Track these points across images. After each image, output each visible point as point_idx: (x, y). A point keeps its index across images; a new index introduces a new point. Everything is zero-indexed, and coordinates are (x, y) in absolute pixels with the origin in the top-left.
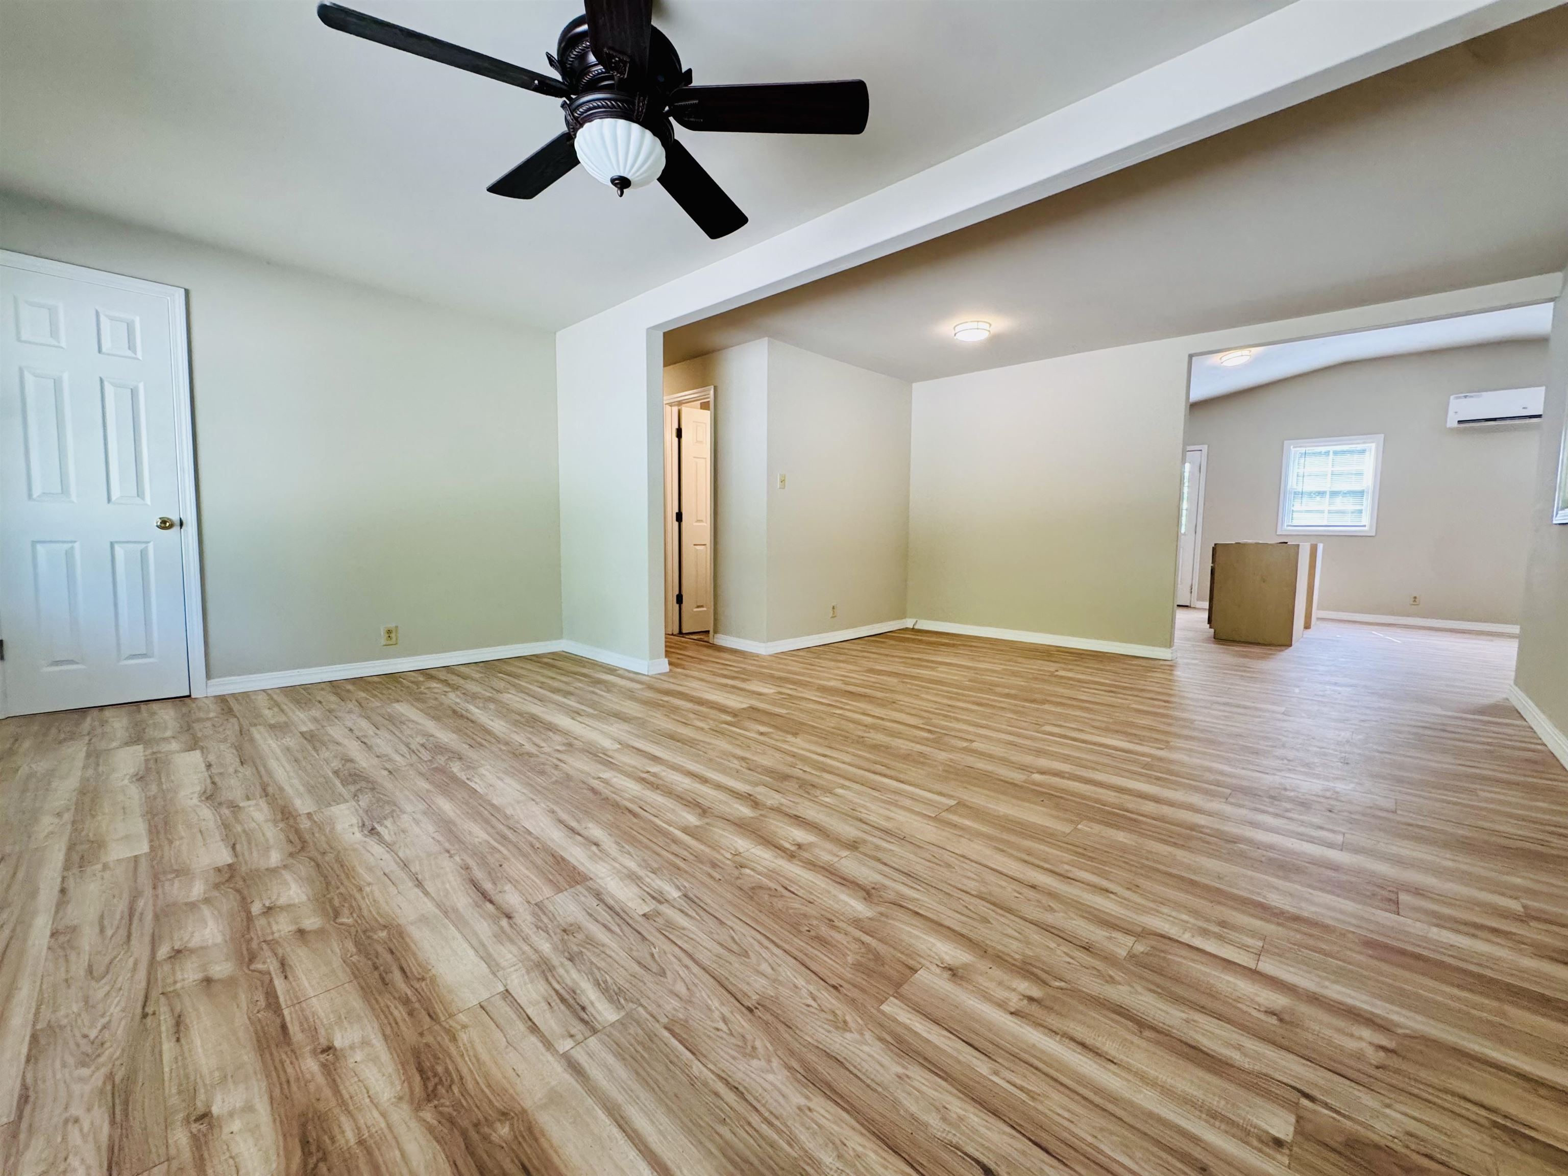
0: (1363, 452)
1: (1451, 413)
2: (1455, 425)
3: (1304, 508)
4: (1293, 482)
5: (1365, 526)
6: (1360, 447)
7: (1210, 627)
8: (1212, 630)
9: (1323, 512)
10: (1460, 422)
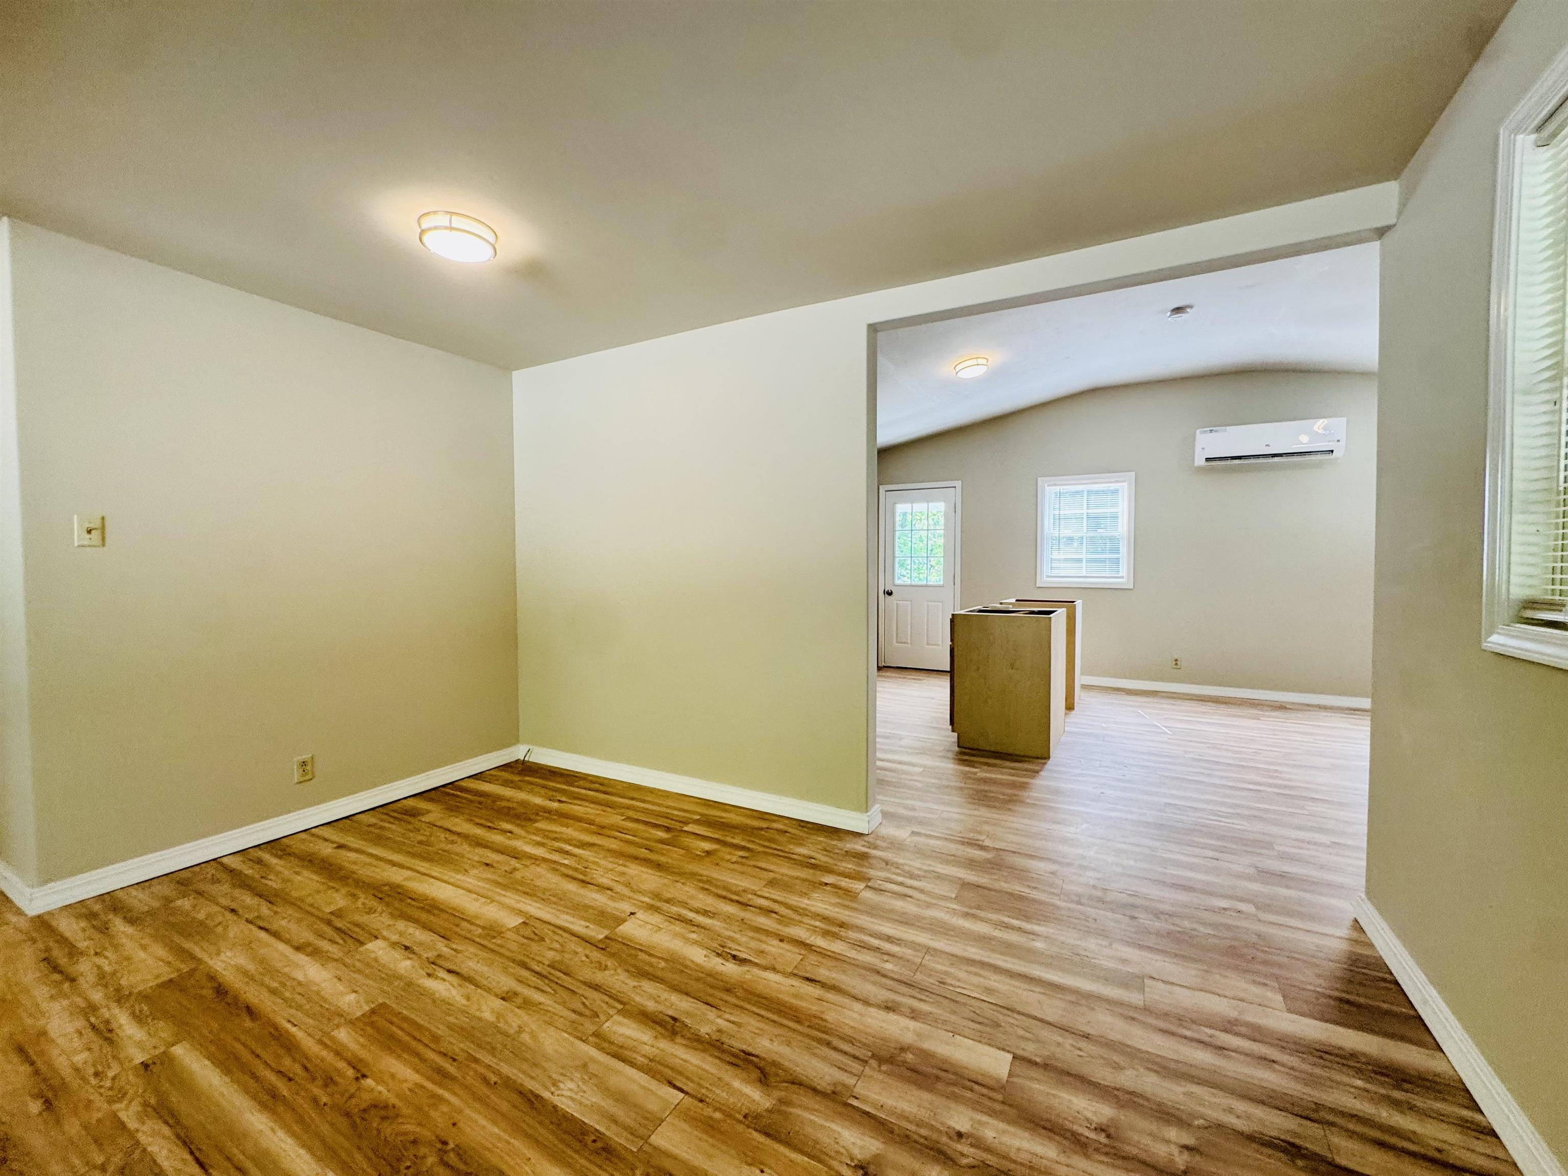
0: (1116, 492)
1: (1198, 449)
2: (1203, 462)
3: (1062, 556)
4: (1048, 527)
5: (1122, 577)
6: (1113, 486)
7: (953, 731)
8: (956, 734)
9: (1080, 560)
10: (1208, 459)
